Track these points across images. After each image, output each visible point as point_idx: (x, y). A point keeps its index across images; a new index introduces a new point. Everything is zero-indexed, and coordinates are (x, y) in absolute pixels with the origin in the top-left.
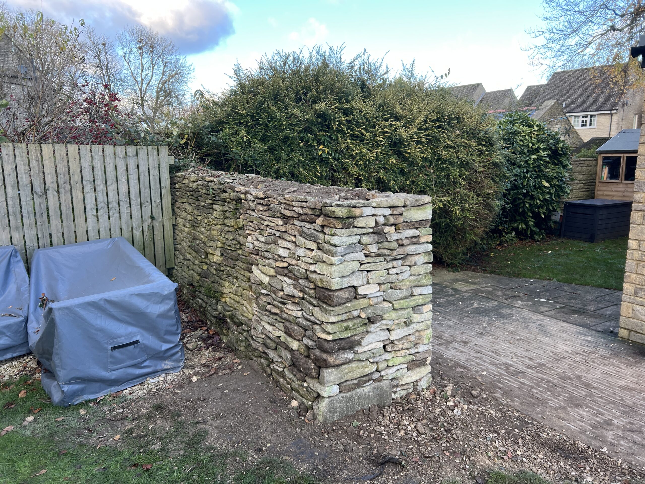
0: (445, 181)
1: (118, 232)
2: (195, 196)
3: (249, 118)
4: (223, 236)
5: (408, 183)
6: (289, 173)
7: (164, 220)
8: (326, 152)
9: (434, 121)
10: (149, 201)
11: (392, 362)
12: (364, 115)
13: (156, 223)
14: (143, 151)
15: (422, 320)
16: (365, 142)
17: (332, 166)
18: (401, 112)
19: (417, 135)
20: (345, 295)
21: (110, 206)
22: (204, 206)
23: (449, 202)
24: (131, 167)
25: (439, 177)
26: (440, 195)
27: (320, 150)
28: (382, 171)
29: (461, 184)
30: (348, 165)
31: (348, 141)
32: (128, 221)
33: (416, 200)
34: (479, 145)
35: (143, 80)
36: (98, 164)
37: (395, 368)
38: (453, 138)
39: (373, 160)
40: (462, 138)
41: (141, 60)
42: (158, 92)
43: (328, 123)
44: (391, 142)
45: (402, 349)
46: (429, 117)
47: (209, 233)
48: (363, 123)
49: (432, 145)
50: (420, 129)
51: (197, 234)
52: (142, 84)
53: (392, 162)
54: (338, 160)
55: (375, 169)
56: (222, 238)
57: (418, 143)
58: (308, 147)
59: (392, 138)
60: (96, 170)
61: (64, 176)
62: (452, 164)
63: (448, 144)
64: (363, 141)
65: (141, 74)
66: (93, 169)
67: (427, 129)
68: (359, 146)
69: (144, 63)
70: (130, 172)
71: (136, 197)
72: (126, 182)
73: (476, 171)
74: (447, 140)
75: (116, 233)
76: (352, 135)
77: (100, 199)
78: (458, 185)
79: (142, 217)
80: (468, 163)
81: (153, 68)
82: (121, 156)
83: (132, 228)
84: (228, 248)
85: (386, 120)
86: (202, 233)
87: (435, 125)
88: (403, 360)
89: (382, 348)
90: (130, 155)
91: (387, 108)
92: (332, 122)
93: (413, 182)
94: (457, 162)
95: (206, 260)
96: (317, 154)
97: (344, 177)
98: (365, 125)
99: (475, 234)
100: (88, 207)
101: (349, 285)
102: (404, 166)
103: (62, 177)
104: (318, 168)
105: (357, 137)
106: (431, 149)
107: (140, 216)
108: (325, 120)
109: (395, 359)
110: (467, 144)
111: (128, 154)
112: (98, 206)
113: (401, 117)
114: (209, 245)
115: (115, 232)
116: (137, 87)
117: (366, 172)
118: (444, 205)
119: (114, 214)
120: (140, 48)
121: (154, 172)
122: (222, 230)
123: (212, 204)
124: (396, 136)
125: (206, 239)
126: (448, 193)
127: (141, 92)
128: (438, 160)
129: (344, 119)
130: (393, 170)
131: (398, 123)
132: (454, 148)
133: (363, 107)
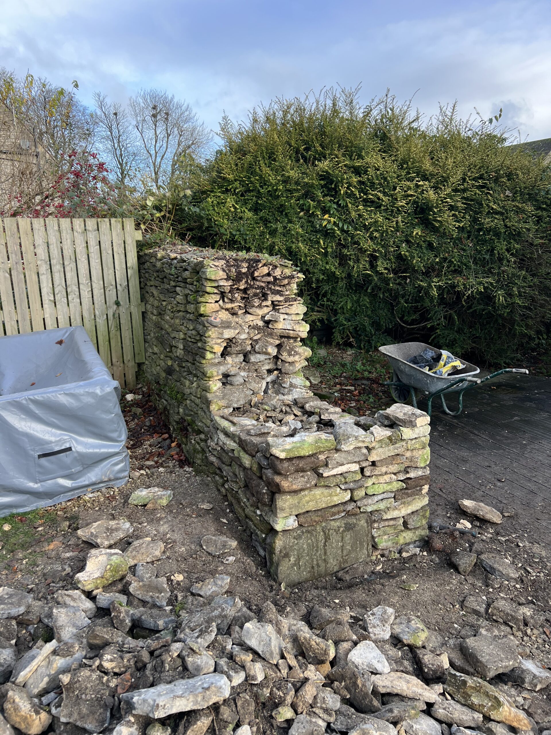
0: (487, 257)
1: (79, 320)
2: (160, 277)
3: (237, 184)
4: (185, 325)
5: (437, 260)
6: (286, 250)
7: (132, 307)
8: (332, 223)
9: (475, 179)
10: (114, 283)
11: (372, 490)
12: (381, 174)
13: (122, 310)
14: (104, 223)
15: (416, 436)
16: (383, 208)
17: (340, 240)
18: (431, 169)
19: (451, 199)
21: (69, 290)
22: (167, 290)
23: (491, 284)
24: (91, 243)
25: (479, 252)
26: (479, 276)
27: (324, 220)
28: (404, 245)
29: (509, 261)
30: (360, 238)
31: (361, 207)
32: (89, 308)
34: (537, 210)
35: (156, 153)
36: (53, 240)
37: (376, 499)
38: (502, 201)
39: (392, 231)
40: (513, 201)
41: (155, 130)
42: (173, 165)
43: (335, 185)
44: (417, 207)
45: (386, 473)
46: (469, 174)
47: (172, 321)
48: (380, 184)
49: (472, 210)
50: (456, 190)
51: (163, 322)
52: (156, 157)
53: (417, 234)
54: (347, 232)
55: (394, 242)
56: (184, 328)
57: (452, 208)
58: (309, 216)
59: (417, 202)
60: (51, 247)
61: (16, 255)
62: (497, 235)
63: (492, 209)
64: (380, 207)
65: (155, 146)
66: (48, 247)
67: (464, 190)
68: (375, 214)
69: (158, 133)
70: (91, 250)
71: (98, 280)
72: (87, 262)
73: (532, 244)
74: (491, 204)
75: (77, 321)
76: (365, 201)
77: (57, 282)
78: (505, 262)
79: (106, 303)
80: (519, 233)
81: (168, 138)
82: (80, 230)
83: (95, 316)
84: (190, 340)
85: (411, 180)
86: (167, 322)
87: (477, 184)
88: (388, 488)
89: (359, 472)
90: (90, 229)
91: (412, 164)
92: (340, 185)
93: (445, 259)
94: (505, 232)
95: (171, 354)
96: (321, 225)
97: (355, 254)
98: (383, 187)
99: (527, 326)
100: (44, 291)
102: (433, 239)
103: (14, 256)
104: (322, 242)
105: (372, 202)
106: (470, 215)
107: (103, 301)
108: (332, 182)
109: (376, 486)
110: (520, 209)
111: (87, 228)
112: (55, 290)
113: (431, 175)
114: (173, 335)
115: (75, 320)
116: (151, 161)
117: (383, 247)
118: (485, 288)
119: (73, 299)
120: (154, 116)
121: (119, 250)
122: (184, 318)
123: (175, 286)
124: (423, 199)
125: (170, 329)
126: (492, 273)
127: (155, 167)
128: (480, 230)
129: (355, 179)
130: (418, 244)
131: (427, 183)
132: (502, 214)
133: (380, 163)
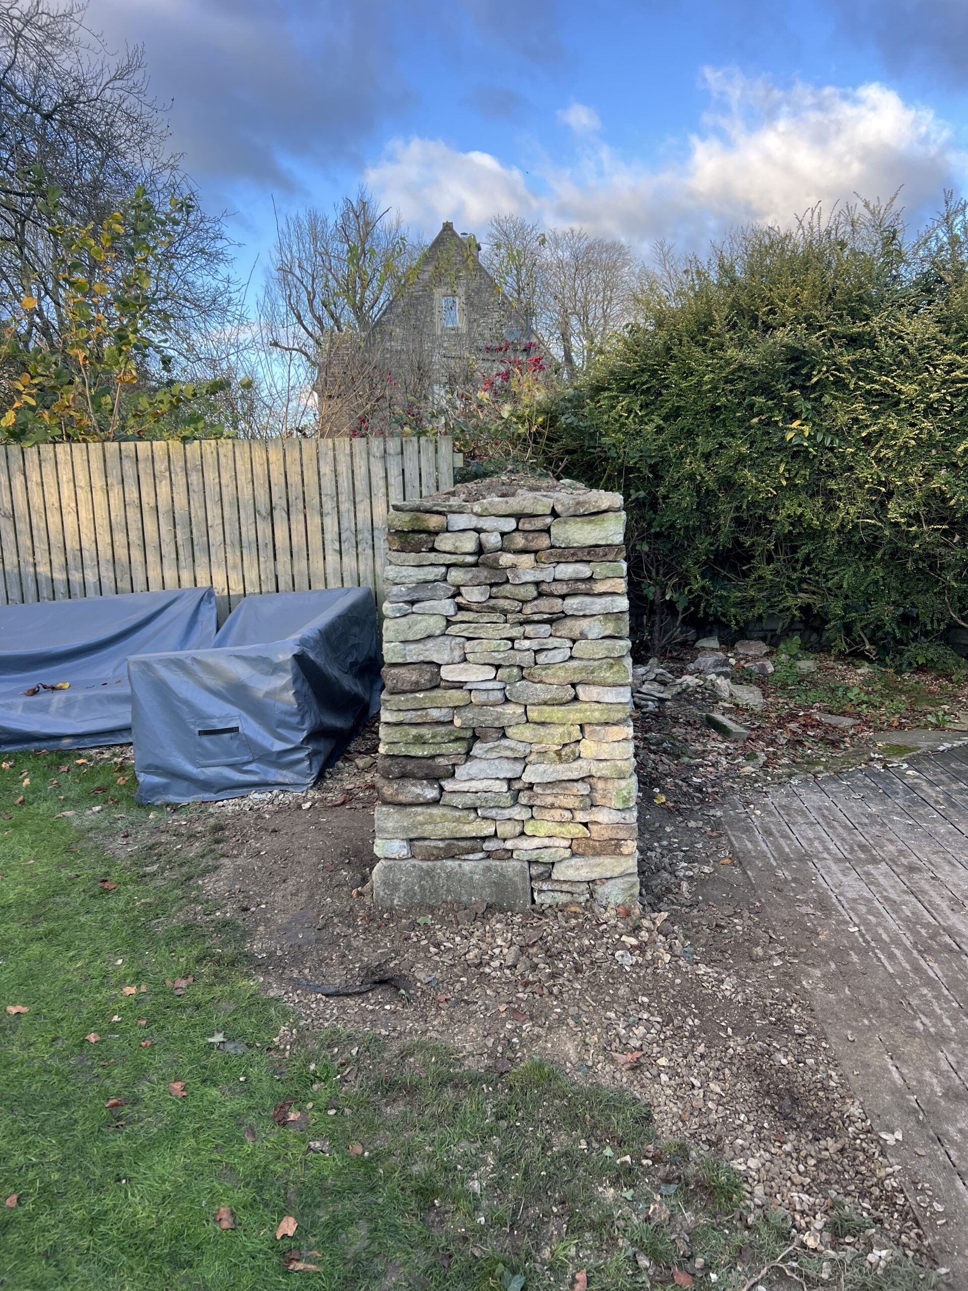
8: (807, 434)
11: (532, 828)
14: (411, 445)
15: (607, 757)
16: (902, 405)
20: (410, 676)
21: (360, 538)
24: (392, 473)
27: (790, 430)
28: (943, 472)
31: (858, 405)
33: (578, 503)
36: (343, 469)
37: (536, 842)
55: (923, 467)
58: (767, 425)
66: (336, 477)
70: (392, 480)
72: (384, 498)
76: (870, 393)
77: (345, 524)
82: (378, 455)
88: (557, 830)
89: (506, 794)
90: (392, 452)
96: (782, 439)
97: (849, 489)
100: (328, 538)
101: (421, 658)
104: (782, 468)
105: (883, 395)
108: (804, 364)
109: (538, 823)
111: (388, 450)
112: (342, 536)
119: (364, 551)
121: (429, 479)
129: (848, 358)
